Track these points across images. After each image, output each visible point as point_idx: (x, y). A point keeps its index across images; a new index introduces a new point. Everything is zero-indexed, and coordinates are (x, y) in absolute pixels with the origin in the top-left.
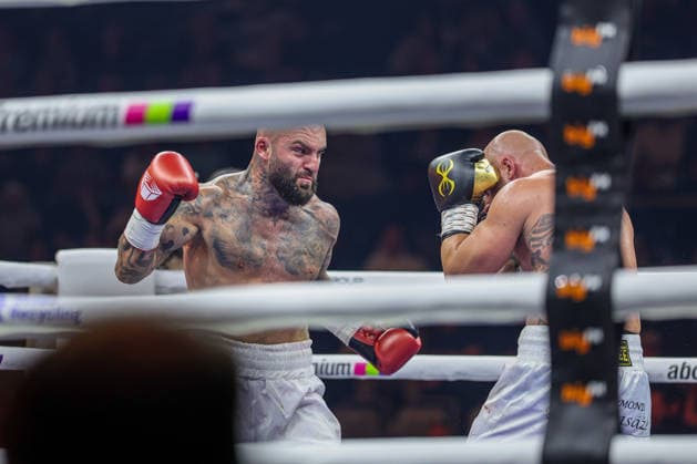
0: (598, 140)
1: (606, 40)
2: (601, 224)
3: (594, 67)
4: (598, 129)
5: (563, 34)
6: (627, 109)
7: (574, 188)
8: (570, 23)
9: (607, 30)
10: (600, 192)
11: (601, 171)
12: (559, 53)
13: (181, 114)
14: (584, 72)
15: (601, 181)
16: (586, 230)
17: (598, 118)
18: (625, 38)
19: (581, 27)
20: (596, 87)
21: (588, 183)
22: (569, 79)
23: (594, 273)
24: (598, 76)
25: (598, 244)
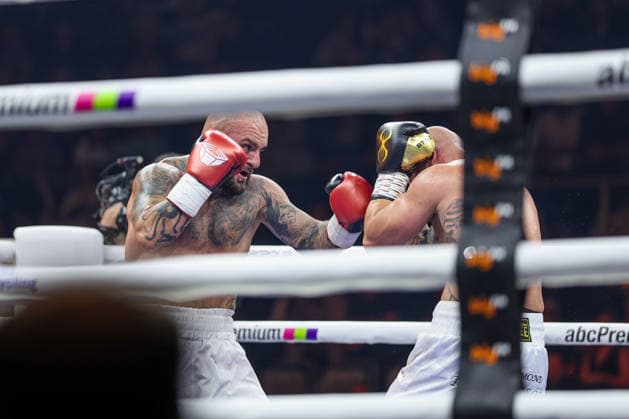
0: (502, 125)
1: (509, 34)
2: (505, 201)
3: (498, 58)
4: (502, 115)
5: (470, 29)
6: (529, 97)
7: (481, 168)
8: (476, 19)
9: (509, 26)
10: (505, 172)
11: (505, 152)
12: (467, 47)
13: (126, 102)
14: (490, 63)
15: (505, 162)
16: (492, 206)
17: (501, 105)
18: (526, 33)
19: (487, 23)
20: (500, 77)
21: (493, 163)
22: (476, 71)
23: (499, 245)
24: (501, 67)
25: (503, 220)
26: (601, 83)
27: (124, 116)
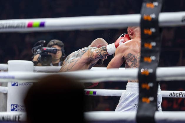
0: (153, 33)
1: (155, 6)
2: (153, 55)
3: (152, 13)
4: (153, 30)
5: (144, 5)
6: (161, 25)
7: (146, 46)
8: (146, 2)
9: (156, 4)
10: (153, 47)
11: (153, 41)
12: (143, 10)
13: (42, 25)
14: (150, 15)
15: (154, 44)
16: (149, 57)
17: (153, 27)
18: (161, 6)
19: (149, 3)
20: (153, 19)
21: (150, 44)
22: (145, 17)
23: (151, 68)
24: (153, 16)
25: (152, 61)
26: (182, 21)
27: (42, 29)
